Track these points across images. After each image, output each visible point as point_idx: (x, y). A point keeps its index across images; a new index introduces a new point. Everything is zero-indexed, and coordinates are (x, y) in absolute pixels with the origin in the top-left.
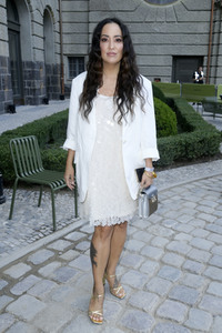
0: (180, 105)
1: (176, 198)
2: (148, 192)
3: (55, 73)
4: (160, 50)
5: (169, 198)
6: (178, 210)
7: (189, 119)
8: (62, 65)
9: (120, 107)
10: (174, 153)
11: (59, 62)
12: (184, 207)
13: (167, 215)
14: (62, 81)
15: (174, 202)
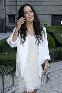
0: (55, 35)
1: (57, 76)
2: (46, 74)
3: (3, 21)
4: (46, 12)
5: (53, 76)
6: (58, 82)
7: (60, 41)
8: (6, 18)
9: (37, 38)
10: (54, 56)
11: (4, 17)
12: (60, 80)
13: (53, 84)
14: (6, 25)
15: (56, 78)
